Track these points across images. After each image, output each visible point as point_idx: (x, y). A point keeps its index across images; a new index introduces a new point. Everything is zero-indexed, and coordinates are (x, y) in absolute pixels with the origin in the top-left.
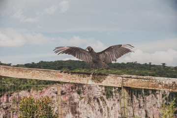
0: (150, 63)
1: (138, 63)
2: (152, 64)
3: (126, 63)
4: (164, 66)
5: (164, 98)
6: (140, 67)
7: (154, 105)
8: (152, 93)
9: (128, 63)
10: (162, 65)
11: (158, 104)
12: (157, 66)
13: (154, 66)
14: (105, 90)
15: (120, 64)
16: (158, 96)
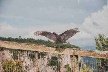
0: (41, 39)
1: (34, 39)
2: (42, 40)
3: (26, 39)
4: (49, 41)
5: (48, 60)
6: (35, 42)
7: (43, 64)
8: (42, 57)
9: (27, 39)
10: (48, 40)
11: (45, 63)
12: (44, 41)
13: (43, 41)
14: (14, 55)
15: (23, 39)
16: (45, 59)
